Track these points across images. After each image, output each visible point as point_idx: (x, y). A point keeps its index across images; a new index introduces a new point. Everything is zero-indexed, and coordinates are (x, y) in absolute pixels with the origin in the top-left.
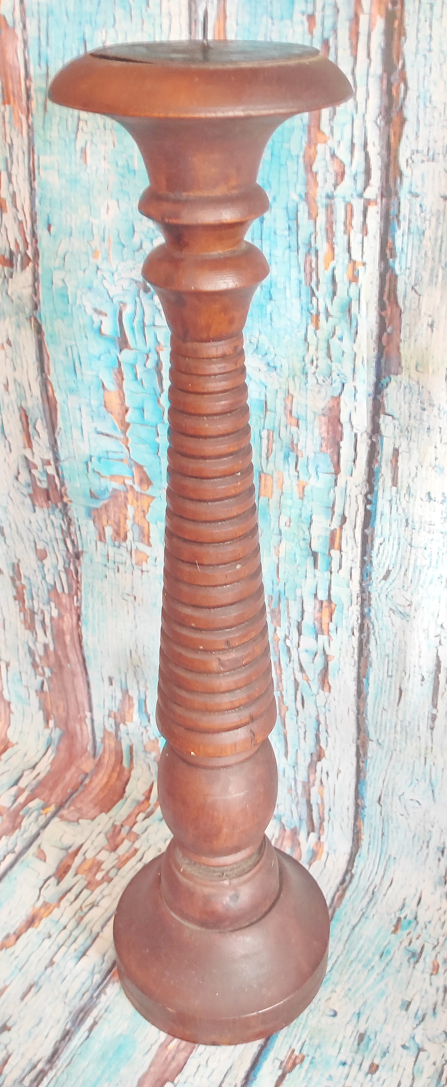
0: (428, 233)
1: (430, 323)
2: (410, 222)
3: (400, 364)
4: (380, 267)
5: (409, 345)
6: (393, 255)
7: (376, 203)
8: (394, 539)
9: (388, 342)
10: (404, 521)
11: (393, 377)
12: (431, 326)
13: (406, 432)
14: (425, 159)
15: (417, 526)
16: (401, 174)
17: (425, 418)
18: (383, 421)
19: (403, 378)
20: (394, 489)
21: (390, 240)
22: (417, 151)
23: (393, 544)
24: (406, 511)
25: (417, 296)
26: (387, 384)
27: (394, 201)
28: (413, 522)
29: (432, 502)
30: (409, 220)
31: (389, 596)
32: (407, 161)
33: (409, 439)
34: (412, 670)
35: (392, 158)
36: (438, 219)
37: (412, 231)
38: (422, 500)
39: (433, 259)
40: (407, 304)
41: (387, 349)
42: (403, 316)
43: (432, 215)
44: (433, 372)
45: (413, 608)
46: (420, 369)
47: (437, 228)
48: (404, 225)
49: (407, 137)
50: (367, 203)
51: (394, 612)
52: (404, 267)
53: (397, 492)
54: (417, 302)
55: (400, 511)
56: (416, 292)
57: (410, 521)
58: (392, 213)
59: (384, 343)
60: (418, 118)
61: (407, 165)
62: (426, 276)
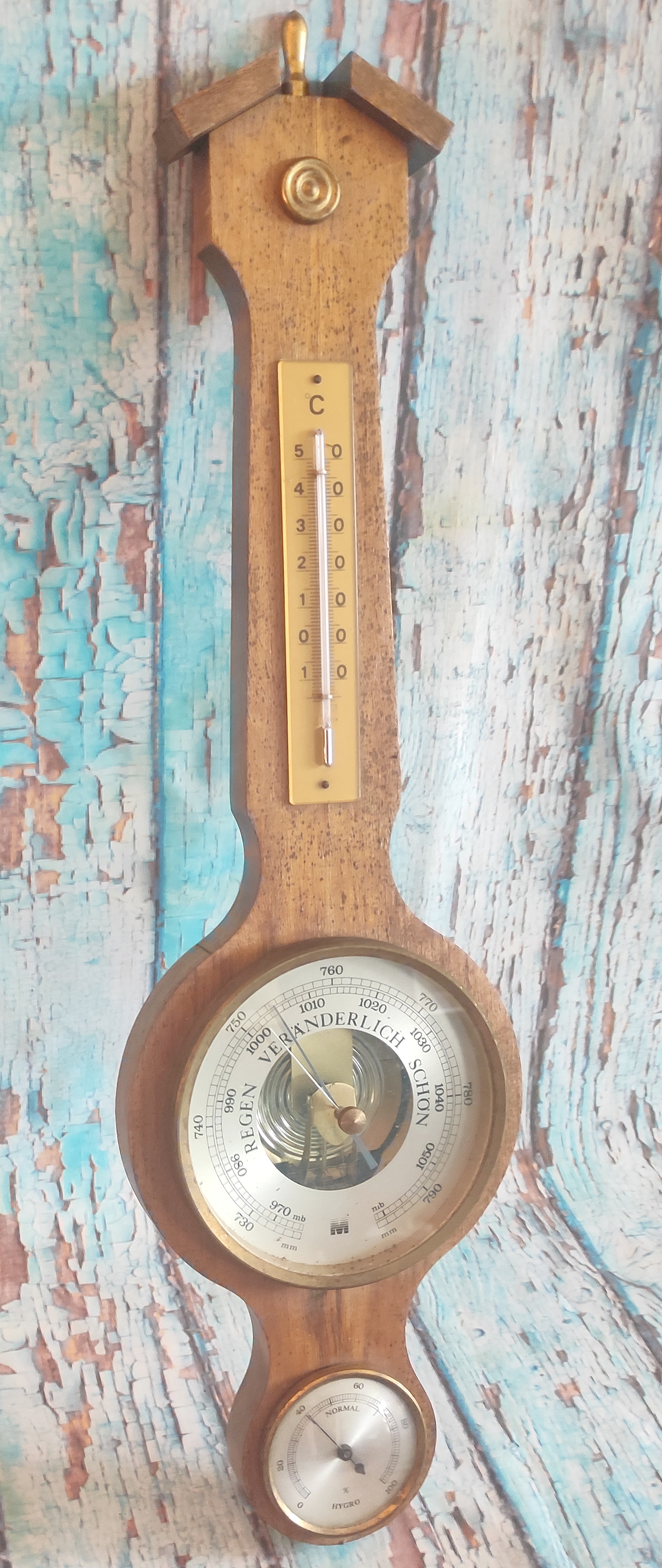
0: (455, 364)
1: (458, 466)
2: (435, 352)
3: (420, 523)
4: (398, 411)
5: (433, 498)
6: (415, 395)
7: (398, 333)
8: (415, 736)
9: (406, 501)
10: (427, 710)
11: (411, 541)
12: (460, 470)
13: (430, 603)
14: (454, 277)
15: (442, 712)
16: (427, 297)
17: (451, 579)
18: (401, 596)
19: (424, 539)
20: (417, 673)
21: (411, 377)
22: (446, 269)
23: (414, 744)
24: (430, 697)
25: (441, 439)
26: (404, 552)
27: (418, 330)
28: (438, 708)
29: (459, 678)
30: (434, 351)
31: (407, 810)
32: (434, 282)
33: (433, 609)
34: (430, 892)
35: (417, 277)
36: (467, 346)
37: (437, 363)
38: (448, 678)
39: (462, 392)
40: (430, 451)
41: (404, 509)
42: (425, 465)
43: (461, 342)
44: (462, 524)
45: (434, 815)
46: (445, 524)
47: (466, 357)
48: (428, 356)
49: (435, 253)
50: (388, 333)
51: (411, 829)
52: (426, 407)
53: (420, 677)
54: (442, 446)
55: (423, 698)
56: (440, 434)
57: (434, 709)
58: (415, 344)
59: (401, 503)
60: (447, 231)
61: (434, 286)
62: (452, 413)
